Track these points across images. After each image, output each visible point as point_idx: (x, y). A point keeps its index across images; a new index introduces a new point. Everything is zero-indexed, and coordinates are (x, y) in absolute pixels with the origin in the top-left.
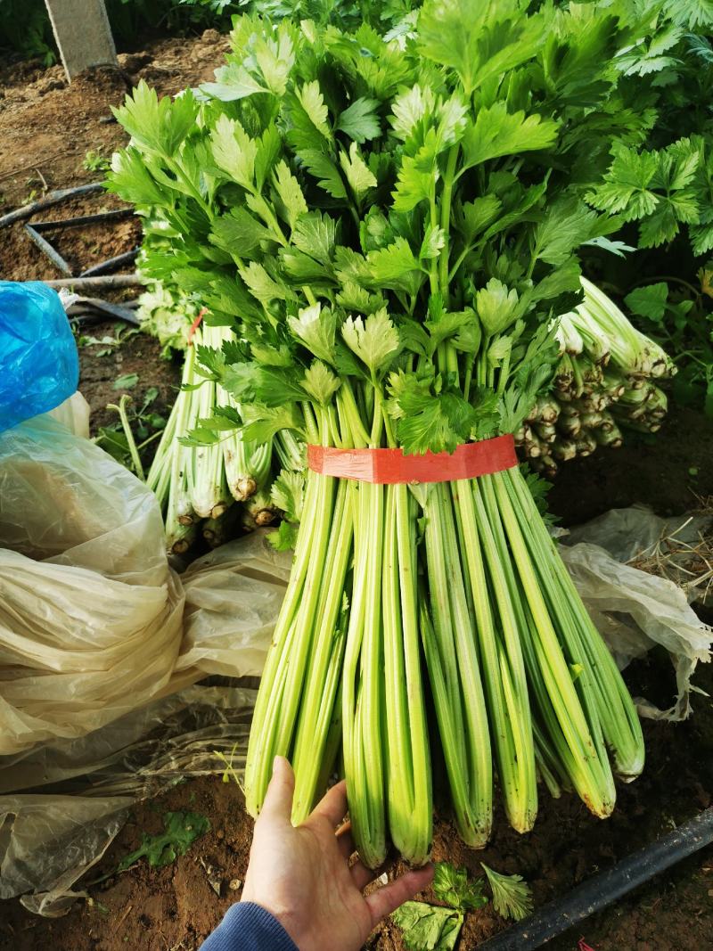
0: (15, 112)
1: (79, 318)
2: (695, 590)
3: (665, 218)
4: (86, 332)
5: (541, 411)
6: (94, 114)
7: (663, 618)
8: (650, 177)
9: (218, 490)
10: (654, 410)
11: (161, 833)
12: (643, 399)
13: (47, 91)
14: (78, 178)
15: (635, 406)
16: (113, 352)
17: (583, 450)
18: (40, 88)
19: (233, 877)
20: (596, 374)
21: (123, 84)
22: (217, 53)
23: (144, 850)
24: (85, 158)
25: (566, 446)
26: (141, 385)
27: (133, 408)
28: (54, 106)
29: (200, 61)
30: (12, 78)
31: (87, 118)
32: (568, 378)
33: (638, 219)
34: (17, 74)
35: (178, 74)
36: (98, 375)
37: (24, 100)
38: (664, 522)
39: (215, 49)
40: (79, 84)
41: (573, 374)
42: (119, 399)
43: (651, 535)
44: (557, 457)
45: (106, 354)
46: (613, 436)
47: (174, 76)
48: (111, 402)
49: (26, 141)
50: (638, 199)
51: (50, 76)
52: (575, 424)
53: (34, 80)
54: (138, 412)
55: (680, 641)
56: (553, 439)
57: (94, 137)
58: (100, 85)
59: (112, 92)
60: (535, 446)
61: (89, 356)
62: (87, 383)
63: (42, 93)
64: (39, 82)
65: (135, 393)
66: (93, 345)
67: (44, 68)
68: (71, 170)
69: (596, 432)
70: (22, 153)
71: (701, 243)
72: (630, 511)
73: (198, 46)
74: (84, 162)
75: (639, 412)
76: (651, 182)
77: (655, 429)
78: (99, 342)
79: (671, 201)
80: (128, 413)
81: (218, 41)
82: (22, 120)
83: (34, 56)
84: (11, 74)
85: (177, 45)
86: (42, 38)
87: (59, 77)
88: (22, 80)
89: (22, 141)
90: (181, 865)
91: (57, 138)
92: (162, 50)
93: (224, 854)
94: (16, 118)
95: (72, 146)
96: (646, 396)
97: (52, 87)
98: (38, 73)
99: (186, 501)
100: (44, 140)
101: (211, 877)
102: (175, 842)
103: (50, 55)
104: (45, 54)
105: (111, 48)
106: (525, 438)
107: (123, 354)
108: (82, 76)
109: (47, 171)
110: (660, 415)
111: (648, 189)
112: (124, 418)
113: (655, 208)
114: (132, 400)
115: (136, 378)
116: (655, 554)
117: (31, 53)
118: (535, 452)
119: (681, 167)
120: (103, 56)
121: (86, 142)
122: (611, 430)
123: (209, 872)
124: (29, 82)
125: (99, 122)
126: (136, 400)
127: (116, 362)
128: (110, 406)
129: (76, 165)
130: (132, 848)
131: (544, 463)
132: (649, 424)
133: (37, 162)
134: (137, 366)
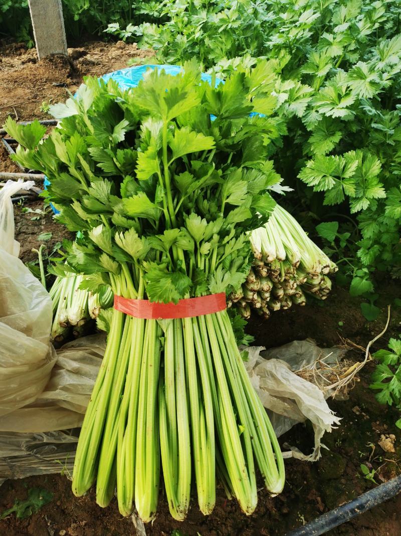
0: (6, 73)
1: (24, 197)
2: (330, 391)
3: (338, 191)
4: (27, 205)
5: (262, 285)
6: (51, 80)
7: (311, 406)
8: (332, 170)
9: (83, 311)
10: (324, 289)
11: (26, 499)
12: (318, 283)
13: (26, 62)
14: (36, 115)
15: (314, 286)
16: (40, 219)
17: (284, 306)
18: (23, 60)
19: (62, 528)
20: (292, 270)
21: (69, 65)
22: (123, 55)
23: (15, 508)
24: (41, 105)
25: (275, 303)
26: (53, 240)
27: (47, 253)
28: (28, 72)
29: (113, 58)
30: (8, 51)
31: (46, 82)
32: (277, 271)
33: (324, 191)
34: (11, 50)
35: (99, 64)
36: (30, 231)
37: (12, 66)
38: (321, 350)
39: (122, 52)
40: (44, 62)
41: (280, 269)
42: (40, 246)
43: (313, 357)
44: (270, 308)
45: (36, 219)
46: (302, 300)
47: (97, 65)
48: (35, 248)
49: (10, 91)
50: (325, 180)
51: (29, 54)
52: (281, 293)
53: (20, 55)
54: (49, 255)
55: (318, 418)
56: (268, 299)
57: (48, 93)
58: (56, 64)
59: (62, 69)
60: (258, 302)
61: (27, 219)
62: (23, 235)
63: (23, 63)
64: (23, 56)
65: (49, 244)
66: (30, 213)
67: (26, 48)
68: (33, 110)
69: (292, 297)
70: (6, 97)
71: (355, 207)
72: (304, 342)
73: (113, 49)
74: (40, 107)
75: (316, 289)
76: (333, 172)
77: (324, 298)
78: (33, 212)
79: (342, 183)
80: (43, 255)
81: (125, 48)
82: (9, 78)
83: (22, 41)
84: (8, 49)
85: (102, 46)
86: (28, 32)
87: (34, 55)
88: (13, 54)
89: (7, 90)
90: (34, 519)
91: (27, 91)
92: (93, 48)
93: (59, 515)
94: (6, 77)
95: (35, 97)
96: (320, 281)
97: (29, 60)
98: (23, 51)
99: (65, 314)
100: (20, 91)
101: (49, 527)
102: (33, 505)
103: (31, 42)
104: (28, 41)
105: (64, 45)
106: (253, 298)
107: (45, 220)
108: (46, 58)
109: (19, 109)
110: (327, 291)
111: (331, 175)
112: (40, 257)
113: (333, 186)
114: (46, 248)
115: (51, 235)
116: (313, 369)
117: (21, 39)
118: (258, 305)
119: (349, 166)
120: (60, 49)
121: (44, 95)
122: (301, 296)
123: (49, 524)
124: (17, 55)
125: (52, 85)
126: (49, 248)
127: (41, 224)
128: (34, 250)
129: (36, 108)
130: (8, 506)
131: (263, 311)
132: (321, 295)
133: (14, 103)
134: (53, 228)
